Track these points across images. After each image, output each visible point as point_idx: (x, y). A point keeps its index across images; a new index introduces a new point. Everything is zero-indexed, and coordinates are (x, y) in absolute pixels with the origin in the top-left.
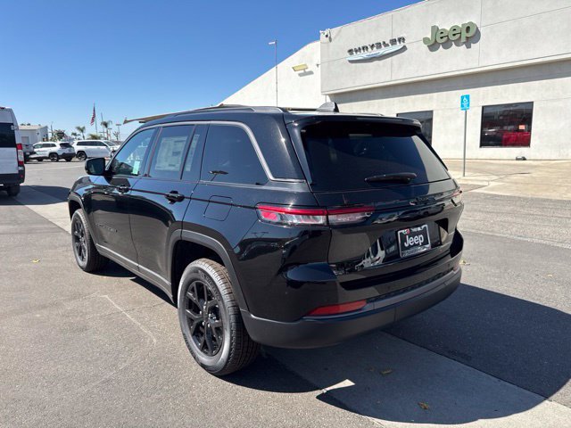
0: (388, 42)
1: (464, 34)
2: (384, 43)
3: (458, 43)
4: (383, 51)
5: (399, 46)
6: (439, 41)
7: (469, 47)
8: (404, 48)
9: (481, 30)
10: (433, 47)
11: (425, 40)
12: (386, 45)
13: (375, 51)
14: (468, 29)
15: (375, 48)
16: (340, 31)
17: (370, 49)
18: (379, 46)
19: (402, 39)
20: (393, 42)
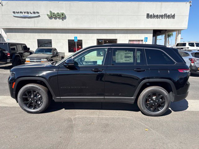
0: (32, 12)
1: (61, 16)
2: (30, 12)
3: (59, 18)
4: (30, 15)
5: (37, 15)
6: (52, 16)
7: (63, 20)
8: (39, 16)
9: (66, 16)
10: (51, 18)
11: (48, 15)
12: (31, 13)
13: (26, 15)
14: (62, 14)
15: (26, 14)
16: (7, 3)
17: (24, 13)
18: (28, 13)
19: (38, 13)
20: (34, 13)
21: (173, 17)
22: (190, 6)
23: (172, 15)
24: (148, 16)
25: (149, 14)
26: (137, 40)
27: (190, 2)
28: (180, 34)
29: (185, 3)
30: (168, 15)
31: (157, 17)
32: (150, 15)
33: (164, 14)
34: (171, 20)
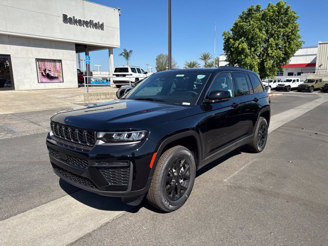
21: (101, 27)
22: (120, 15)
23: (100, 24)
24: (66, 19)
25: (67, 16)
26: (51, 60)
27: (119, 10)
28: (112, 54)
29: (113, 9)
30: (94, 22)
31: (80, 23)
32: (68, 18)
33: (89, 21)
34: (99, 31)
